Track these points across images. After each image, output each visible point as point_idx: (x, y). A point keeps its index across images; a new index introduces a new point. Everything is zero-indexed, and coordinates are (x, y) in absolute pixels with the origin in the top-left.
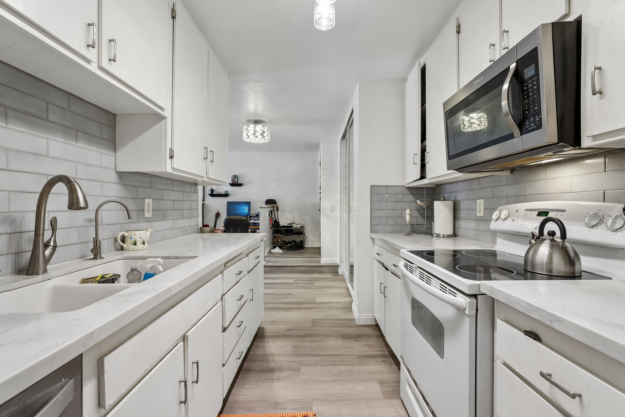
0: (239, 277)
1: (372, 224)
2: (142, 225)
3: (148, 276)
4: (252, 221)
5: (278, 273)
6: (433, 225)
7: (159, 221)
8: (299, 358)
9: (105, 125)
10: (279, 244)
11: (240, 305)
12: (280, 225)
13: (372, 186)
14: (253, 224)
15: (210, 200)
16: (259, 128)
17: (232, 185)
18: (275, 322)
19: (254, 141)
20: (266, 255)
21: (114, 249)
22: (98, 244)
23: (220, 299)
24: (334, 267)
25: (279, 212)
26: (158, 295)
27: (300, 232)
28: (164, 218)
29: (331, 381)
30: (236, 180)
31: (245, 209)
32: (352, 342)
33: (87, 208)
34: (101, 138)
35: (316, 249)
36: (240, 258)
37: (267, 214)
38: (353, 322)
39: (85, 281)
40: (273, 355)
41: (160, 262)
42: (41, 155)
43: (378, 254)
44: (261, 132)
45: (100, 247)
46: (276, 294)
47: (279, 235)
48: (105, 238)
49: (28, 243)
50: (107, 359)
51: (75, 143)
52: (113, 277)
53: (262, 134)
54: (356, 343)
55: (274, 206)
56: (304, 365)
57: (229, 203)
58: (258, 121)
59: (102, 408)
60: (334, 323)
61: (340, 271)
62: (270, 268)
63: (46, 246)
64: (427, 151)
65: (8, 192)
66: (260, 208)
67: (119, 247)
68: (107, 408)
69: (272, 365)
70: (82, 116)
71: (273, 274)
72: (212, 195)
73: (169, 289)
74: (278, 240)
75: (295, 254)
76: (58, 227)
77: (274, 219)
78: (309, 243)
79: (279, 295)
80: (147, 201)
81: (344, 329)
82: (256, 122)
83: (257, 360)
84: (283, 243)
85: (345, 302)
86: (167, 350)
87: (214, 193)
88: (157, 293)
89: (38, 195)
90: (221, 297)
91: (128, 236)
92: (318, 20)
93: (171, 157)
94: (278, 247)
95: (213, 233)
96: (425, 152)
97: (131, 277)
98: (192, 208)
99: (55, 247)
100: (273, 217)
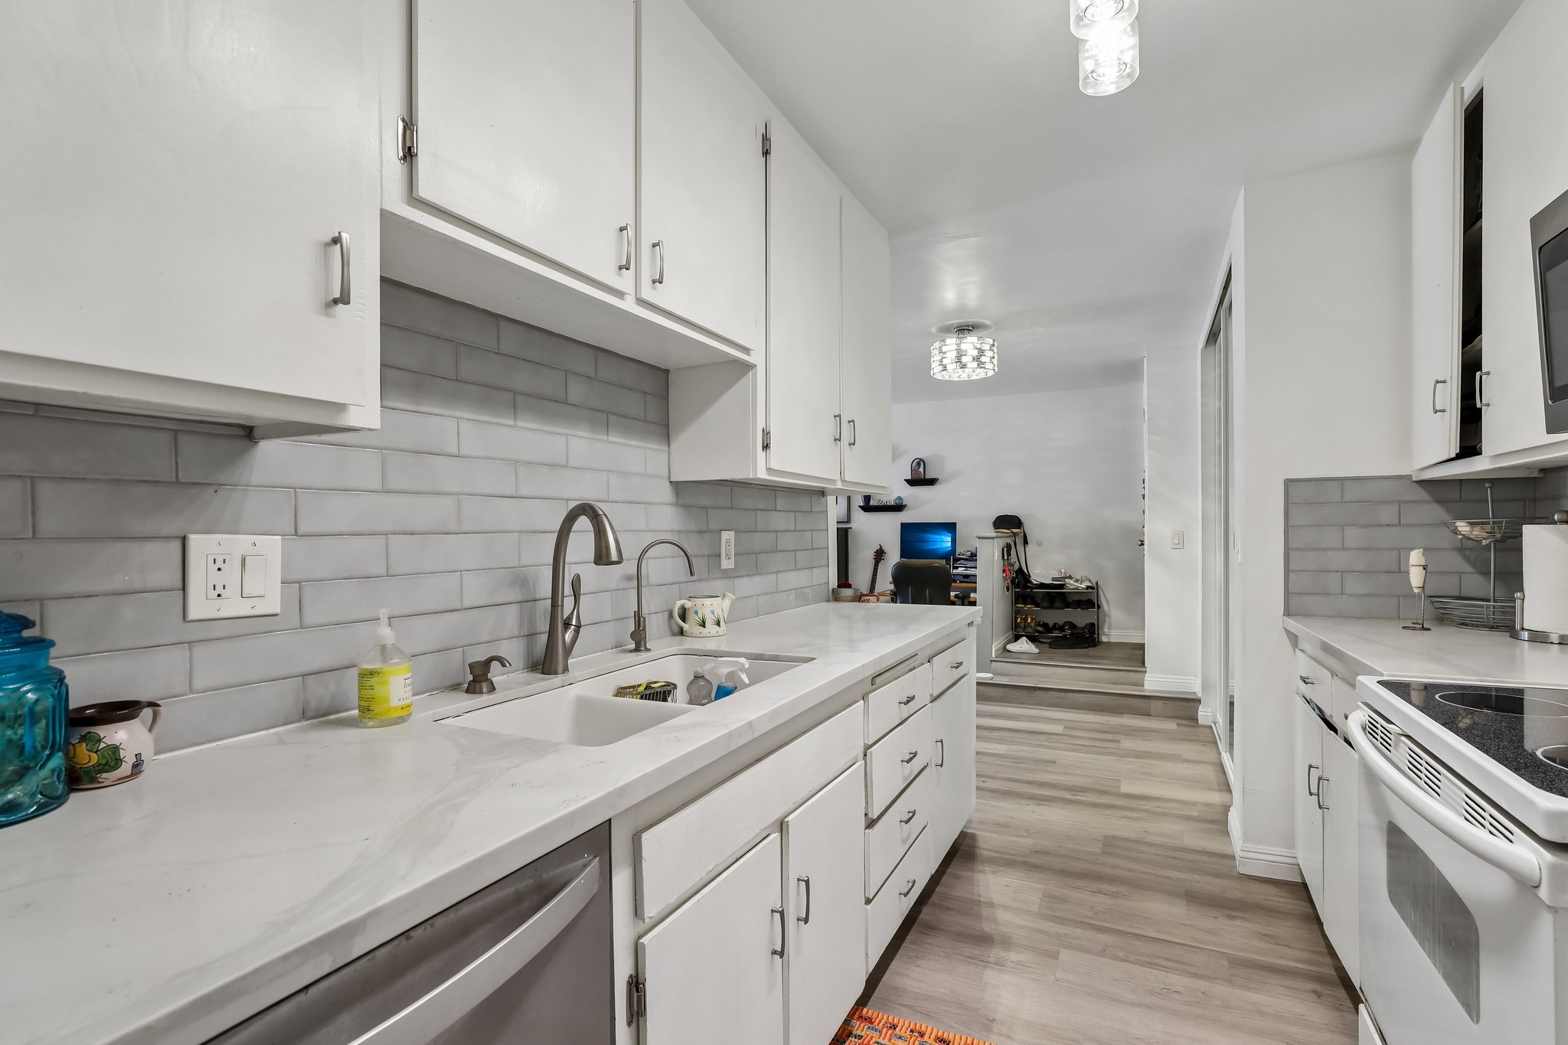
0: (906, 710)
1: (1290, 590)
2: (718, 585)
3: (723, 692)
4: (961, 570)
5: (1023, 704)
6: (1518, 603)
7: (749, 576)
8: (1057, 925)
9: (651, 394)
10: (1030, 630)
11: (911, 774)
12: (1031, 582)
13: (1288, 483)
14: (962, 579)
15: (862, 522)
16: (970, 343)
17: (912, 482)
18: (1005, 826)
19: (959, 377)
20: (994, 656)
21: (668, 632)
22: (642, 624)
23: (861, 756)
24: (1182, 703)
25: (1030, 548)
26: (730, 735)
27: (1088, 600)
28: (757, 570)
29: (1140, 1005)
30: (921, 470)
31: (945, 542)
32: (1216, 918)
33: (621, 563)
34: (645, 421)
35: (1132, 649)
36: (911, 666)
37: (997, 554)
38: (1226, 862)
39: (621, 692)
40: (992, 905)
41: (743, 665)
42: (558, 466)
43: (1304, 680)
44: (975, 353)
45: (644, 629)
46: (1014, 758)
47: (1029, 606)
48: (653, 611)
49: (543, 618)
50: (647, 838)
51: (605, 437)
52: (665, 688)
53: (977, 359)
54: (1227, 921)
55: (1014, 534)
56: (1070, 947)
57: (906, 528)
58: (968, 326)
59: (641, 919)
60: (1168, 857)
61: (1204, 714)
62: (1003, 690)
63: (567, 625)
64: (1484, 369)
65: (517, 534)
66: (979, 538)
67: (676, 629)
68: (647, 920)
69: (987, 927)
70: (615, 385)
71: (1010, 705)
72: (867, 507)
73: (750, 725)
74: (1026, 619)
75: (1070, 659)
76: (581, 593)
77: (1017, 567)
78: (1113, 633)
79: (1019, 761)
80: (725, 535)
81: (1197, 877)
82: (964, 329)
83: (953, 910)
84: (1040, 629)
85: (1208, 805)
86: (748, 842)
87: (872, 503)
88: (726, 731)
89: (555, 536)
90: (863, 750)
91: (692, 607)
92: (1090, 75)
93: (766, 447)
94: (1024, 638)
95: (859, 601)
96: (1478, 374)
97: (695, 690)
98: (815, 546)
99: (578, 627)
100: (1012, 561)
